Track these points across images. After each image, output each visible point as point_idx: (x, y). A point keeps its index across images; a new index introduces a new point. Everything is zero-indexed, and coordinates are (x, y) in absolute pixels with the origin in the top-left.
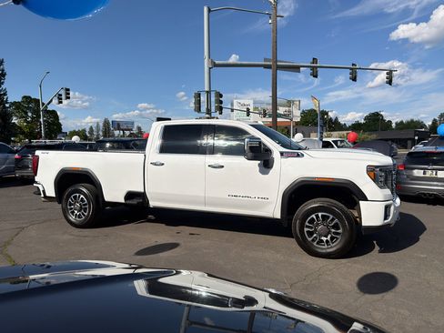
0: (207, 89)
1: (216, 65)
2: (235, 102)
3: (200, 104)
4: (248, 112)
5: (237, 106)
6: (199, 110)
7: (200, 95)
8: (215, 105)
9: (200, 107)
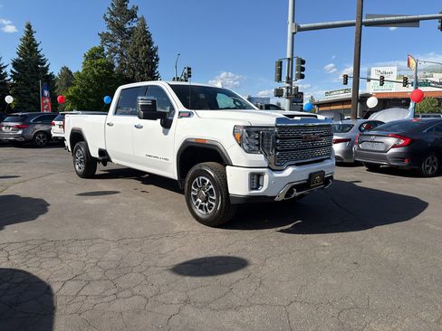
0: (289, 56)
1: (300, 29)
2: (373, 69)
3: (281, 73)
4: (382, 81)
5: (375, 75)
6: (279, 79)
7: (280, 64)
8: (295, 73)
9: (280, 77)
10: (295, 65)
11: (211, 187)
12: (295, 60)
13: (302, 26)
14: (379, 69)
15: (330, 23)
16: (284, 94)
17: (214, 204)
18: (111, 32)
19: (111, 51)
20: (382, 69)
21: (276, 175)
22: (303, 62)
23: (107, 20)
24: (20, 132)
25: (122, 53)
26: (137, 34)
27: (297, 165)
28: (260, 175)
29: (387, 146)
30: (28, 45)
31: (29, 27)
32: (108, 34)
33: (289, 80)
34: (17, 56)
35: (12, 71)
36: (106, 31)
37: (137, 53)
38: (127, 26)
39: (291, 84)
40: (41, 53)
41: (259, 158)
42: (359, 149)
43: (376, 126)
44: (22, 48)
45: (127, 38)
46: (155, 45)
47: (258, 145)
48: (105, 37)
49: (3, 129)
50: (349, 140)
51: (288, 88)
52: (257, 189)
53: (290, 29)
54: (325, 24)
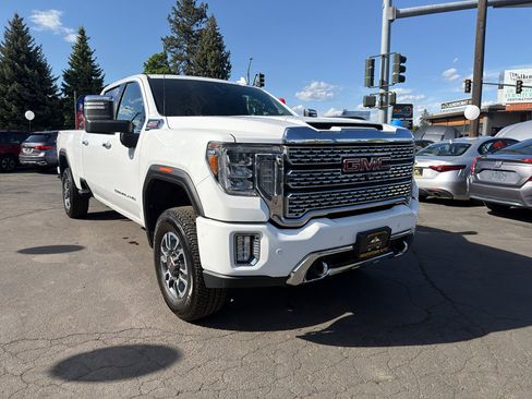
0: (383, 52)
1: (399, 16)
2: (507, 73)
3: (372, 75)
4: (519, 87)
5: (509, 79)
6: (371, 84)
7: (372, 62)
8: (392, 74)
9: (372, 80)
10: (392, 64)
11: (181, 251)
12: (392, 58)
13: (402, 10)
14: (515, 71)
15: (442, 5)
16: (377, 103)
17: (185, 282)
18: (176, 36)
19: (176, 58)
20: (520, 72)
21: (285, 237)
22: (403, 60)
23: (171, 21)
24: (42, 154)
25: (188, 61)
26: (206, 37)
27: (331, 216)
28: (254, 237)
29: (522, 177)
30: (81, 54)
31: (82, 32)
32: (172, 38)
33: (384, 85)
34: (69, 67)
35: (63, 85)
36: (170, 34)
37: (206, 60)
38: (195, 28)
39: (386, 89)
40: (95, 63)
41: (252, 204)
42: (477, 181)
43: (506, 145)
44: (75, 58)
45: (195, 43)
46: (226, 50)
47: (252, 179)
48: (169, 43)
49: (24, 150)
50: (463, 167)
51: (382, 95)
52: (247, 263)
53: (386, 15)
54: (434, 6)
